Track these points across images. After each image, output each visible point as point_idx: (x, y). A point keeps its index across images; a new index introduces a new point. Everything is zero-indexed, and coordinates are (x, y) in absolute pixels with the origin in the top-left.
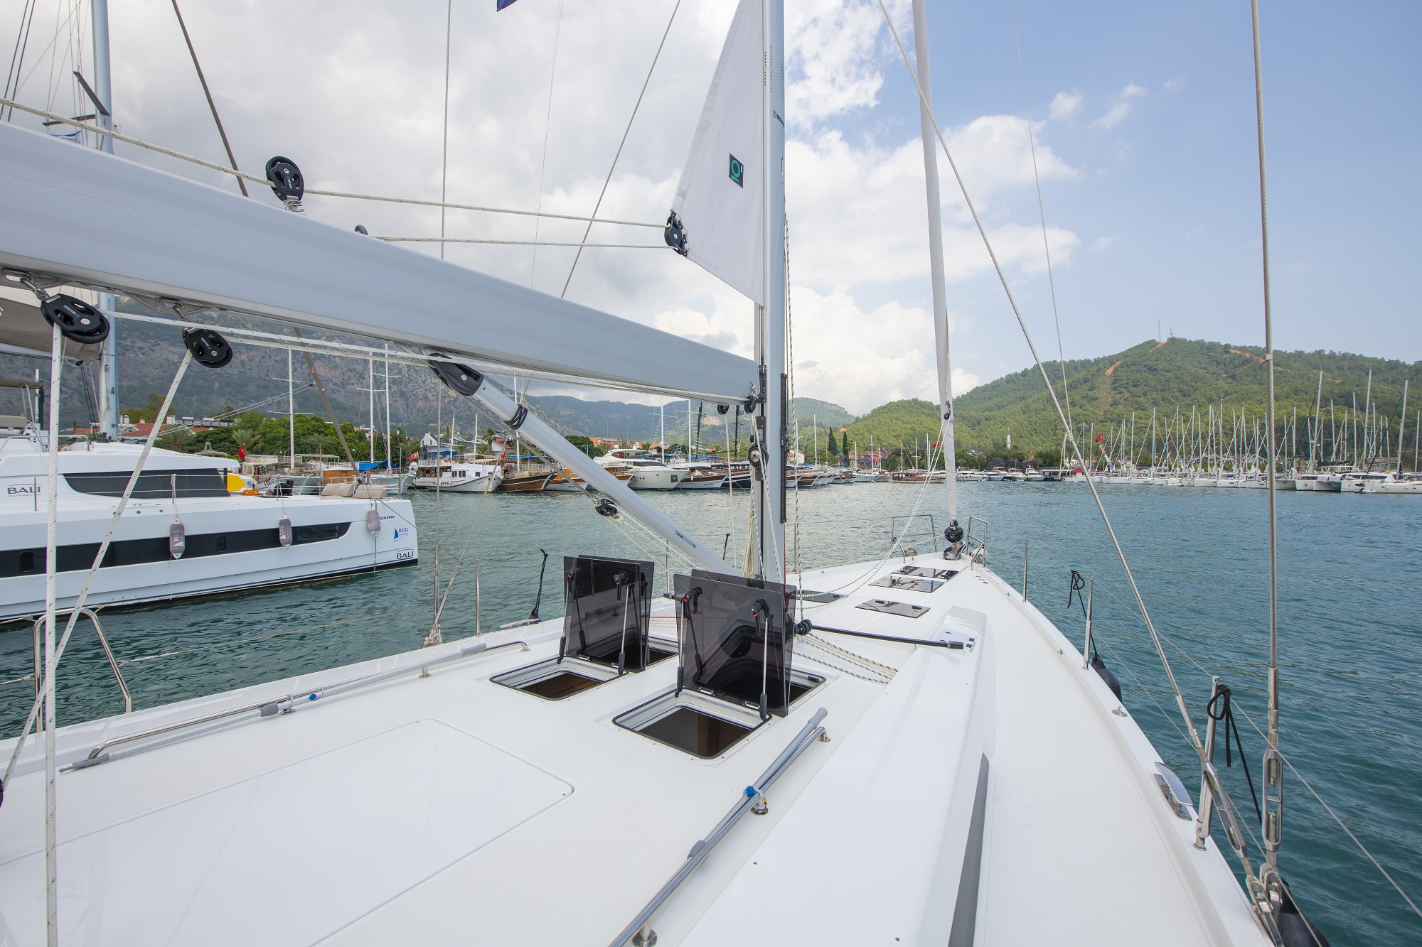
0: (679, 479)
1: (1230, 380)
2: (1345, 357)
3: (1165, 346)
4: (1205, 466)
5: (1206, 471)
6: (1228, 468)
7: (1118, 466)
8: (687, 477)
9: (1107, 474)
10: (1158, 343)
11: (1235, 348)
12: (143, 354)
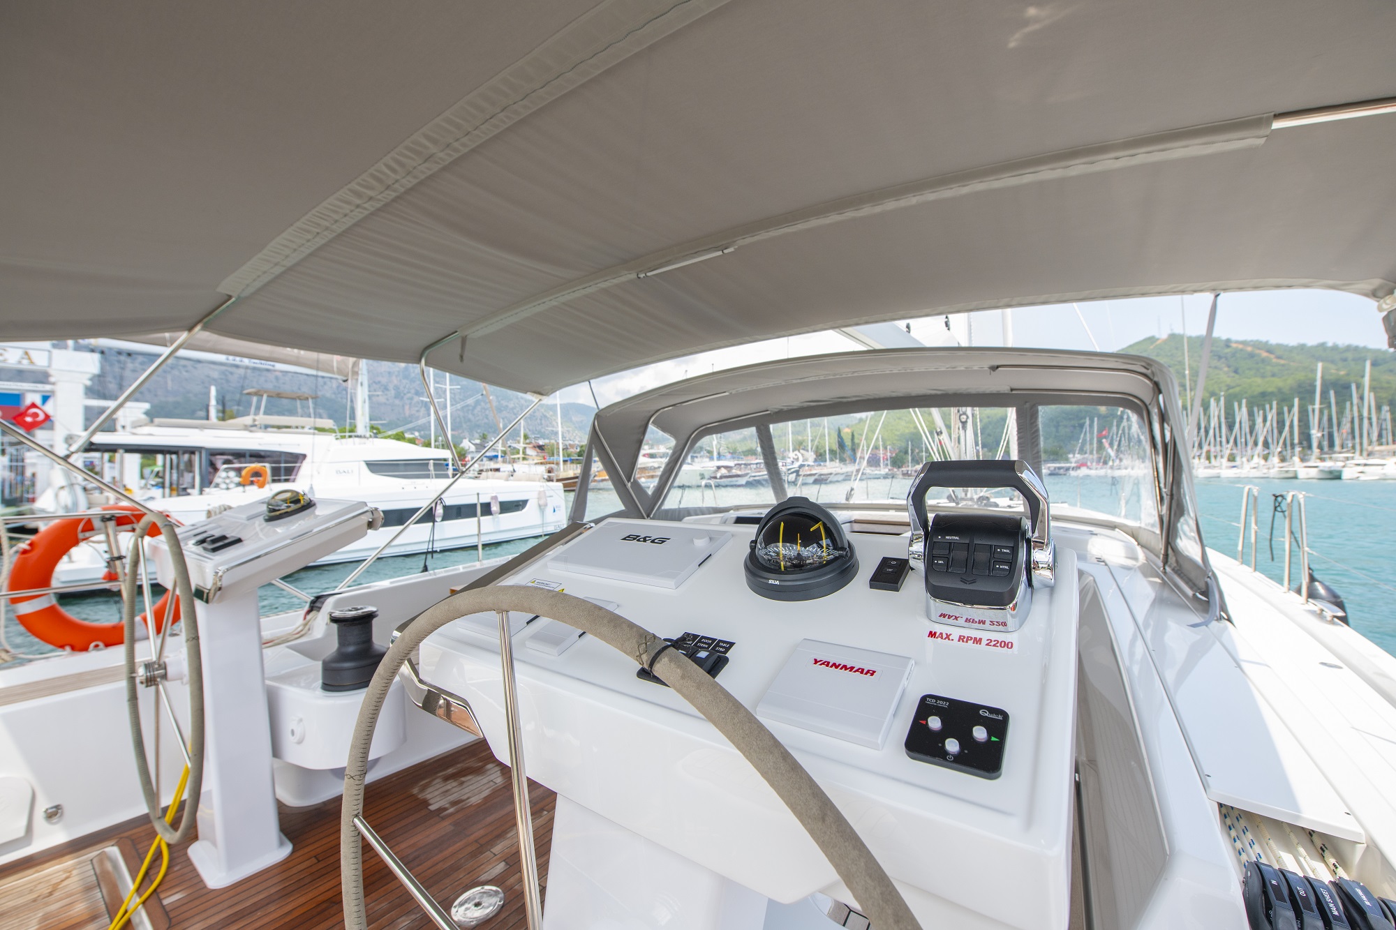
0: (707, 476)
1: (1233, 374)
2: (1348, 348)
3: (1165, 342)
4: (1208, 458)
5: (1210, 462)
6: (1232, 458)
7: (1121, 460)
8: (713, 475)
9: (1112, 468)
10: (1158, 339)
11: (1237, 342)
12: (187, 371)
